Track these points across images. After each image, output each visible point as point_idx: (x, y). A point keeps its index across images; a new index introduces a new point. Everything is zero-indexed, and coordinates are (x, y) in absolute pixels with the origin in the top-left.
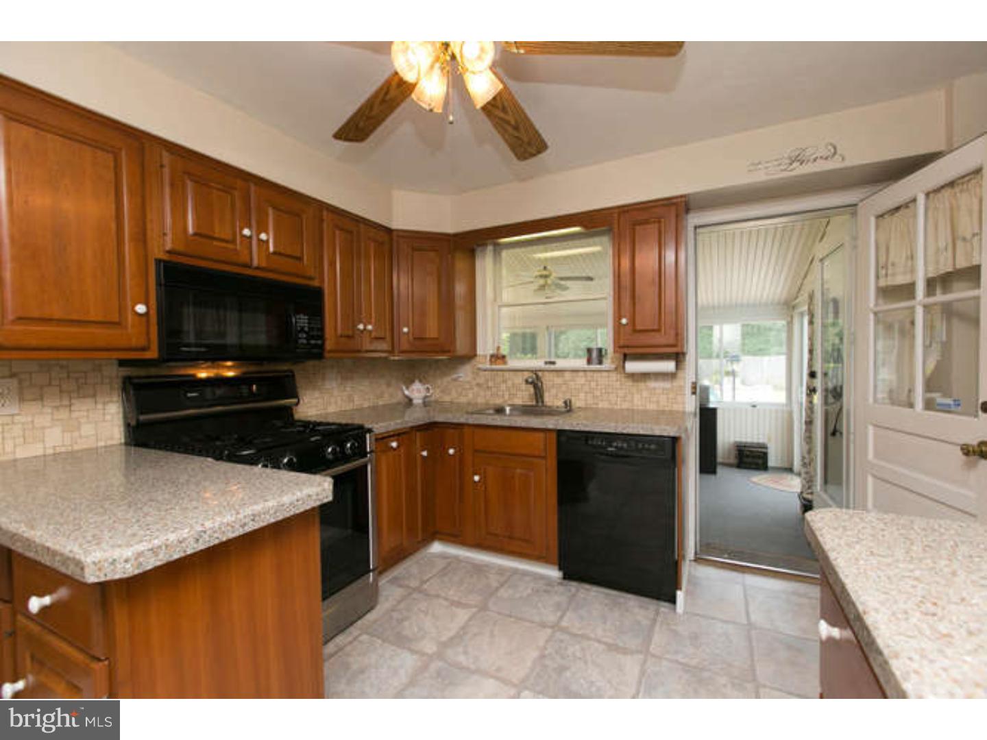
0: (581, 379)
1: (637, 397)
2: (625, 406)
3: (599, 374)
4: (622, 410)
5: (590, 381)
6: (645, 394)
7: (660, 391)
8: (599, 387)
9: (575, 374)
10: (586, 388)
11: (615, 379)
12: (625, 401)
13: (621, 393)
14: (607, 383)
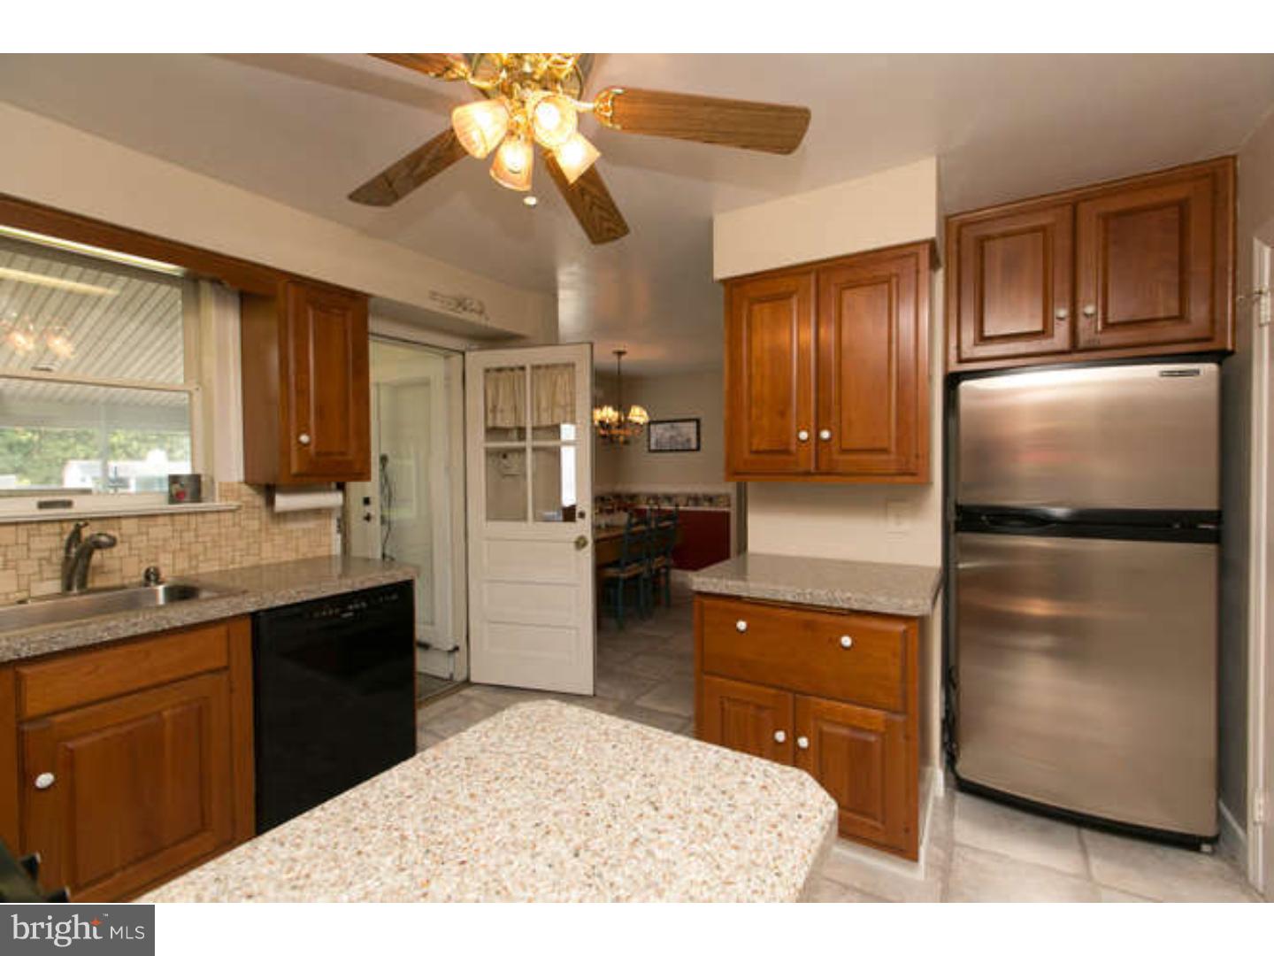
0: (160, 530)
1: (267, 547)
2: (249, 561)
3: (200, 519)
4: (243, 569)
5: (181, 531)
6: (279, 540)
7: (300, 534)
8: (200, 539)
9: (144, 522)
10: (175, 544)
11: (230, 523)
12: (248, 554)
13: (241, 544)
14: (215, 531)
